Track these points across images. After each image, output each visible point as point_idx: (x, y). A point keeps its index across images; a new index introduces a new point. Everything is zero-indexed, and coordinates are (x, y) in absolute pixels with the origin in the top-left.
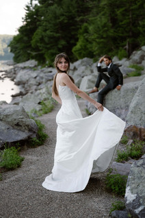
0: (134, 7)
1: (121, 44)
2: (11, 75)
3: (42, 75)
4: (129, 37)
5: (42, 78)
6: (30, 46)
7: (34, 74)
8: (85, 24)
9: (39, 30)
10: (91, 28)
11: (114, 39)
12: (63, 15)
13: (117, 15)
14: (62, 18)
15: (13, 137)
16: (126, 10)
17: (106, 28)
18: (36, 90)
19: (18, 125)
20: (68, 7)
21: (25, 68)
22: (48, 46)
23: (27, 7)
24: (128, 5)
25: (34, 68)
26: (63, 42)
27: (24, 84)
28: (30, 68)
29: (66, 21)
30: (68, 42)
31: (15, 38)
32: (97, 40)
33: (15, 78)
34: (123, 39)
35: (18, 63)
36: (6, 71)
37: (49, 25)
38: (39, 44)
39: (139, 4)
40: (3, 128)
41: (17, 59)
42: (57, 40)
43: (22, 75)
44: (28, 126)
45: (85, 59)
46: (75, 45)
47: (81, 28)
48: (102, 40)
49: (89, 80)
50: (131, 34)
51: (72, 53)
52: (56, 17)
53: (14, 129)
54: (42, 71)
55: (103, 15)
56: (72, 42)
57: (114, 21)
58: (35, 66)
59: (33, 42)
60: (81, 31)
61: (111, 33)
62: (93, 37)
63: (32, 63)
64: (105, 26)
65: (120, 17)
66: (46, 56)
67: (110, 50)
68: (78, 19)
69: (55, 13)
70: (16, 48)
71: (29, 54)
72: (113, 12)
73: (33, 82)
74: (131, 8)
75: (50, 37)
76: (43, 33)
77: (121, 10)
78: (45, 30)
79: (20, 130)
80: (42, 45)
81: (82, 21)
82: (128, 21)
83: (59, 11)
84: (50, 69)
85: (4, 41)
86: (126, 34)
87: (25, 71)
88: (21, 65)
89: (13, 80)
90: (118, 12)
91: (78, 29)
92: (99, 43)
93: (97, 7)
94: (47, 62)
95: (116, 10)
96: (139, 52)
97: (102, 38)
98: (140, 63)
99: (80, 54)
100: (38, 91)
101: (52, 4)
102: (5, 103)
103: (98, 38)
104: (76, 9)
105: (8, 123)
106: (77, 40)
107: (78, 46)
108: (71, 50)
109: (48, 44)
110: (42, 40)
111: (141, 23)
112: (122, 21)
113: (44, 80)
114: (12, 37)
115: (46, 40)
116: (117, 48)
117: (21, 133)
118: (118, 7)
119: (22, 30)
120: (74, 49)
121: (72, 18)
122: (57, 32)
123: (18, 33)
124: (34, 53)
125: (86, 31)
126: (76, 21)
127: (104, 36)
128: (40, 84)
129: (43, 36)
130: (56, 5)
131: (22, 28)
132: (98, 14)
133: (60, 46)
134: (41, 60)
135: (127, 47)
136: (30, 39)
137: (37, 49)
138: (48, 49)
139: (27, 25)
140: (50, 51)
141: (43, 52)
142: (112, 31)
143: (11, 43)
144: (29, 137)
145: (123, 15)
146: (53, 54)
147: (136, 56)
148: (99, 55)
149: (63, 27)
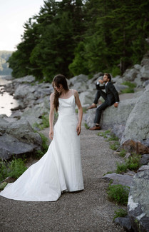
0: (128, 27)
1: (115, 62)
2: (10, 90)
3: (40, 90)
4: (122, 55)
5: (40, 93)
6: (29, 62)
7: (32, 89)
8: (81, 43)
9: (37, 48)
10: (87, 46)
11: (109, 57)
12: (60, 34)
13: (111, 35)
14: (59, 36)
15: (20, 149)
16: (120, 30)
17: (101, 47)
18: (35, 104)
19: (24, 138)
20: (65, 26)
21: (23, 83)
22: (46, 63)
23: (26, 25)
24: (122, 26)
25: (32, 84)
26: (60, 59)
27: (23, 98)
28: (28, 83)
29: (63, 39)
30: (65, 59)
31: (14, 54)
32: (93, 58)
33: (14, 92)
34: (117, 57)
35: (16, 78)
36: (5, 86)
37: (47, 43)
38: (36, 61)
39: (132, 25)
40: (10, 141)
41: (16, 74)
42: (54, 57)
43: (21, 90)
44: (33, 139)
45: (81, 75)
46: (72, 62)
47: (77, 46)
48: (97, 58)
49: (86, 96)
50: (124, 52)
51: (68, 70)
52: (54, 35)
53: (20, 141)
54: (40, 86)
55: (99, 34)
56: (69, 59)
57: (108, 40)
58: (33, 82)
59: (31, 59)
60: (77, 49)
61: (106, 51)
62: (88, 55)
63: (30, 78)
64: (100, 44)
65: (114, 37)
66: (44, 73)
67: (105, 68)
68: (75, 38)
69: (53, 32)
70: (15, 64)
71: (27, 70)
72: (108, 32)
73: (31, 96)
74: (125, 28)
75: (48, 54)
76: (41, 51)
77: (115, 30)
78: (43, 48)
79: (26, 143)
80: (40, 61)
81: (78, 40)
82: (122, 40)
83: (56, 29)
84: (47, 85)
85: (3, 57)
86: (119, 53)
87: (23, 86)
88: (19, 80)
89: (11, 94)
90: (113, 32)
91: (74, 47)
92: (94, 61)
93: (93, 26)
94: (44, 78)
95: (111, 30)
96: (132, 70)
97: (97, 56)
98: (133, 80)
99: (76, 70)
100: (37, 106)
101: (50, 23)
102: (5, 116)
103: (93, 56)
104: (73, 29)
105: (15, 136)
106: (73, 57)
107: (74, 63)
108: (67, 66)
109: (45, 61)
110: (40, 57)
111: (134, 43)
112: (116, 41)
113: (42, 95)
114: (11, 54)
115: (44, 56)
116: (111, 65)
117: (27, 146)
118: (113, 27)
119: (20, 47)
120: (70, 66)
121: (68, 36)
122: (54, 50)
123: (17, 49)
124: (32, 69)
125: (82, 49)
126: (73, 40)
127: (100, 54)
128: (37, 99)
129: (41, 54)
130: (53, 24)
131: (20, 44)
132: (93, 33)
133: (57, 63)
134: (39, 76)
135: (120, 65)
136: (29, 56)
137: (35, 65)
138: (46, 65)
139: (25, 42)
140: (47, 68)
141: (41, 68)
142: (106, 49)
143: (10, 59)
144: (34, 150)
145: (117, 35)
146: (50, 71)
147: (129, 73)
148: (94, 72)
149: (60, 45)
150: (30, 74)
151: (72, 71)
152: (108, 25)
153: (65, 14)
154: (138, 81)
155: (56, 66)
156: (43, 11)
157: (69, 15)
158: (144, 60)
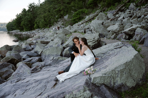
11: (46, 24)
23: (17, 16)
34: (48, 24)
38: (23, 26)
42: (28, 25)
47: (34, 21)
52: (28, 19)
56: (32, 25)
59: (21, 25)
65: (46, 20)
67: (45, 27)
70: (9, 27)
78: (25, 22)
90: (46, 19)
103: (42, 24)
106: (34, 25)
115: (25, 24)
125: (36, 23)
135: (49, 26)
138: (26, 27)
146: (27, 28)
148: (42, 28)
149: (30, 21)
150: (19, 29)
151: (35, 28)
152: (44, 17)
153: (30, 13)
155: (29, 27)
156: (22, 12)
157: (31, 13)
158: (54, 25)
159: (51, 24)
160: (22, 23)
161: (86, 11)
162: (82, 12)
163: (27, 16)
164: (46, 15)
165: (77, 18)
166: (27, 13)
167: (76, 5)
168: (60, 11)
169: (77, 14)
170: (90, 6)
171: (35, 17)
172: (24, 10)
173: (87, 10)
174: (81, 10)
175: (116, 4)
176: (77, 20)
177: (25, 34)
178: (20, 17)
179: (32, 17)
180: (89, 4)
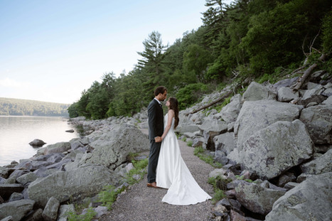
1: (129, 111)
4: (132, 109)
9: (90, 103)
11: (126, 109)
14: (101, 99)
26: (101, 109)
29: (103, 100)
30: (103, 109)
34: (130, 109)
37: (95, 102)
38: (89, 110)
42: (98, 108)
50: (133, 107)
52: (98, 98)
57: (126, 102)
59: (87, 109)
60: (110, 105)
61: (126, 107)
65: (128, 101)
66: (92, 115)
70: (72, 111)
72: (126, 99)
74: (134, 98)
75: (95, 107)
76: (92, 105)
80: (91, 110)
82: (132, 102)
83: (100, 96)
85: (61, 106)
90: (128, 99)
91: (108, 104)
92: (120, 111)
94: (92, 118)
97: (122, 109)
99: (110, 114)
103: (120, 108)
107: (109, 111)
109: (94, 110)
110: (91, 108)
115: (93, 108)
118: (128, 97)
120: (107, 113)
121: (105, 99)
122: (99, 105)
124: (86, 114)
135: (132, 112)
136: (85, 107)
137: (88, 112)
140: (94, 113)
141: (91, 113)
145: (130, 100)
146: (96, 114)
147: (136, 116)
149: (102, 103)
150: (83, 115)
151: (108, 115)
152: (126, 96)
153: (104, 89)
154: (140, 119)
155: (99, 112)
157: (106, 90)
158: (142, 111)
159: (135, 108)
160: (89, 105)
161: (203, 87)
162: (193, 89)
163: (97, 94)
164: (128, 92)
165: (184, 99)
166: (100, 89)
167: (184, 76)
168: (153, 85)
169: (185, 92)
170: (212, 77)
171: (111, 96)
172: (96, 84)
173: (204, 85)
174: (192, 85)
175: (278, 70)
176: (184, 104)
177: (86, 126)
178: (88, 94)
179: (107, 96)
180: (209, 74)
